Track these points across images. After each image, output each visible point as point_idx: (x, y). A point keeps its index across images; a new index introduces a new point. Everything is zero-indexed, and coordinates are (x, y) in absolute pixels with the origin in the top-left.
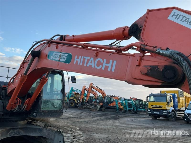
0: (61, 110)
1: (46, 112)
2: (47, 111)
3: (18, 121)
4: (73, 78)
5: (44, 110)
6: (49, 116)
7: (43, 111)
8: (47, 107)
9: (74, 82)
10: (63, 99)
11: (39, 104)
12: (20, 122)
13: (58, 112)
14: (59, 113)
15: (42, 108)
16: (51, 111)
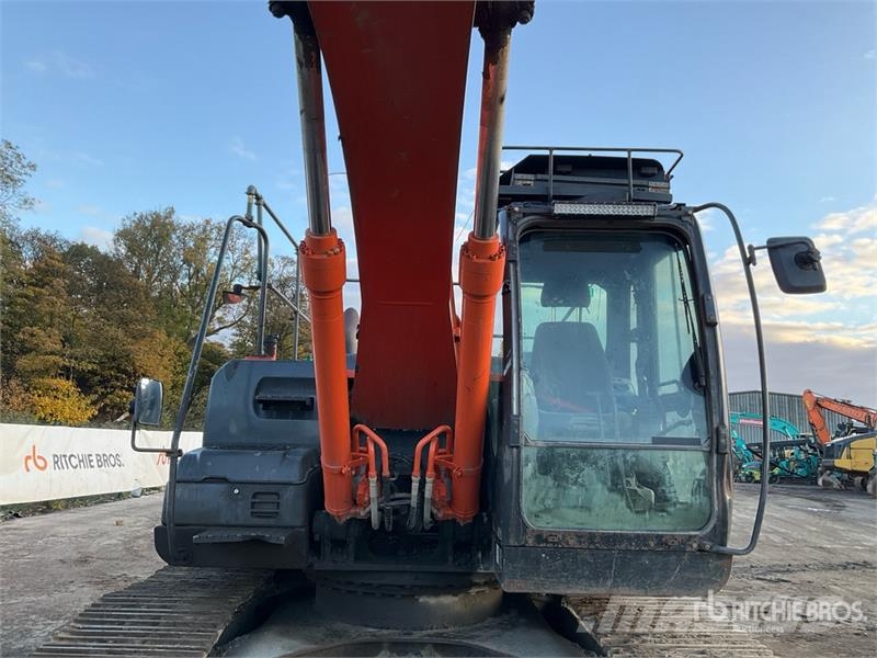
0: (709, 538)
1: (572, 542)
2: (579, 536)
3: (420, 595)
4: (791, 254)
5: (550, 528)
6: (606, 579)
7: (539, 537)
8: (575, 507)
9: (797, 284)
10: (710, 438)
11: (506, 480)
12: (432, 601)
13: (680, 551)
14: (686, 557)
15: (535, 509)
16: (611, 539)
